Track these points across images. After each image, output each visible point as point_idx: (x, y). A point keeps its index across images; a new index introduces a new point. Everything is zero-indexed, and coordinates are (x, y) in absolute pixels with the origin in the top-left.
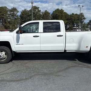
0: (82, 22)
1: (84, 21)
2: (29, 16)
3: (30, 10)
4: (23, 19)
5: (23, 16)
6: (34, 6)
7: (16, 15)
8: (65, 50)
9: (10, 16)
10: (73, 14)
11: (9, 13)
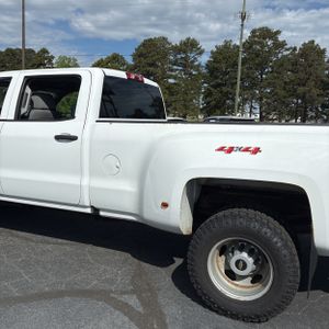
9: (175, 67)
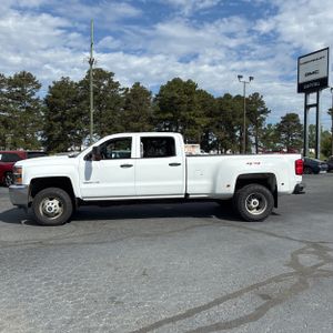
0: (258, 124)
1: (264, 119)
2: (77, 101)
3: (81, 83)
4: (56, 112)
5: (56, 100)
6: (97, 70)
7: (29, 96)
8: (187, 195)
9: (10, 100)
10: (227, 96)
11: (4, 90)
